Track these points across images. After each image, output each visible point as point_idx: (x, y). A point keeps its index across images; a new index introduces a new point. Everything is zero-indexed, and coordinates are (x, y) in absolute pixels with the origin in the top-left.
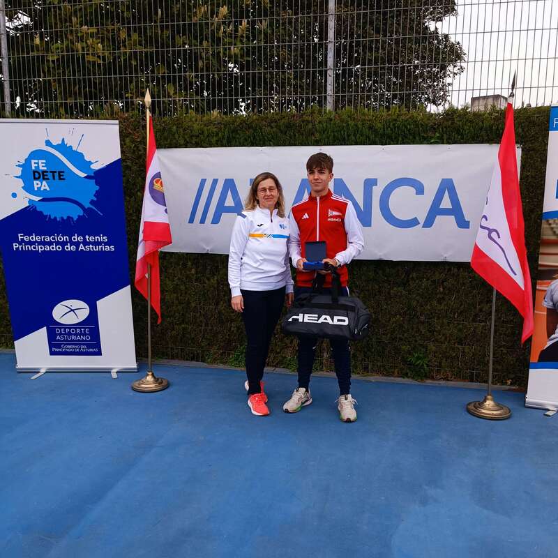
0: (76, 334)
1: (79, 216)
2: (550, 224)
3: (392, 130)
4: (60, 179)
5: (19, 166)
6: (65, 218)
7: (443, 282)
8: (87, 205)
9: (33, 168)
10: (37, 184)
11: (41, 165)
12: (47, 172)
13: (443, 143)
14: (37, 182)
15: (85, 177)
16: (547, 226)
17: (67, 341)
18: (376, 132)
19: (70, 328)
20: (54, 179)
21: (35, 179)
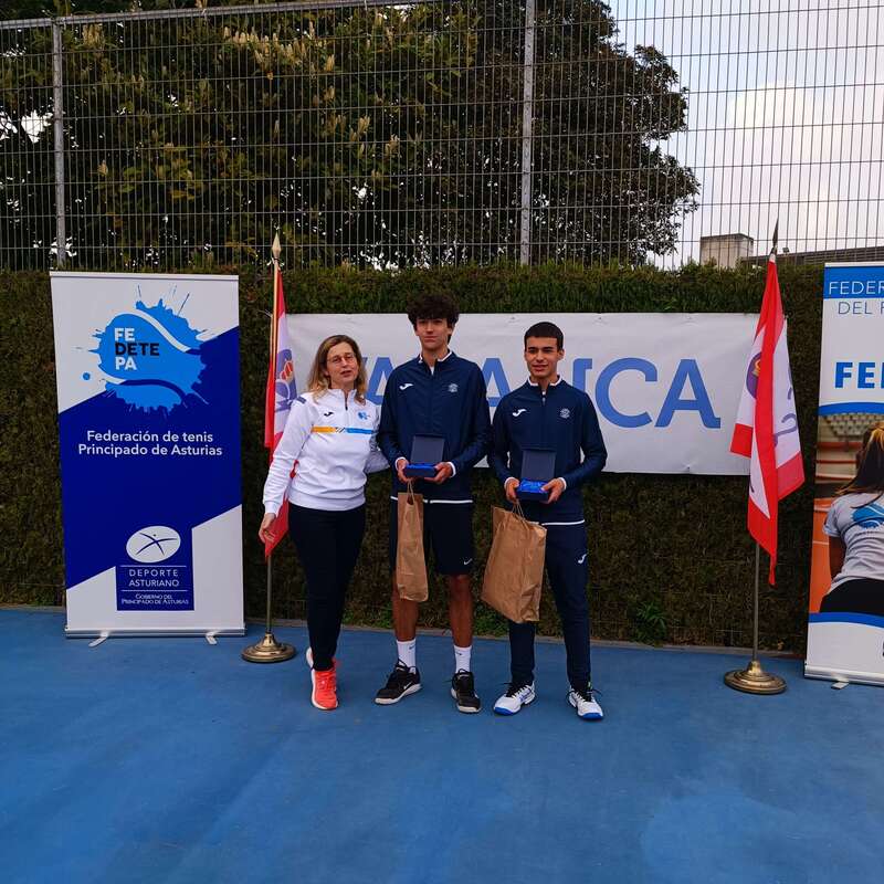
0: (159, 578)
1: (175, 405)
2: (829, 422)
3: (611, 292)
4: (152, 354)
5: (97, 336)
6: (155, 408)
7: (685, 503)
8: (188, 390)
9: (117, 339)
10: (119, 361)
11: (127, 335)
12: (135, 344)
13: (682, 311)
14: (121, 358)
15: (188, 352)
16: (825, 424)
17: (145, 587)
18: (589, 295)
19: (150, 569)
20: (144, 353)
21: (118, 354)
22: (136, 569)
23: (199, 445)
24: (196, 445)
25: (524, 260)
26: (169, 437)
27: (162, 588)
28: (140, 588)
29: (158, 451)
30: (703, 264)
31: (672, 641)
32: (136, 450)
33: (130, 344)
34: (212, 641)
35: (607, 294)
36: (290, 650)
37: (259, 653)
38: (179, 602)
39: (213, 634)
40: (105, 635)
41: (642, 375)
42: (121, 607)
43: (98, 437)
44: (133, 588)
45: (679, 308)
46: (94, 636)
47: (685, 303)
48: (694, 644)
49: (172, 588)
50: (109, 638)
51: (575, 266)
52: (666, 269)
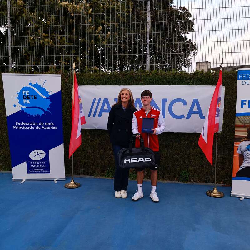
0: (39, 165)
1: (42, 114)
2: (239, 118)
4: (35, 99)
5: (17, 93)
6: (36, 115)
7: (194, 141)
8: (46, 110)
9: (24, 94)
10: (25, 101)
11: (27, 93)
12: (29, 96)
13: (194, 85)
14: (25, 100)
15: (46, 98)
17: (35, 167)
18: (167, 80)
19: (37, 162)
20: (32, 99)
21: (24, 99)
22: (33, 162)
23: (50, 126)
24: (49, 126)
25: (147, 69)
26: (41, 124)
27: (40, 167)
28: (34, 167)
29: (38, 128)
30: (200, 71)
31: (191, 181)
32: (31, 128)
33: (28, 96)
34: (56, 182)
35: (172, 80)
36: (78, 185)
37: (69, 186)
38: (45, 171)
39: (56, 180)
40: (24, 180)
41: (182, 103)
42: (28, 173)
43: (19, 124)
44: (32, 167)
45: (193, 84)
46: (21, 180)
47: (195, 82)
48: (197, 182)
49: (44, 167)
50: (25, 181)
51: (162, 71)
52: (189, 72)
